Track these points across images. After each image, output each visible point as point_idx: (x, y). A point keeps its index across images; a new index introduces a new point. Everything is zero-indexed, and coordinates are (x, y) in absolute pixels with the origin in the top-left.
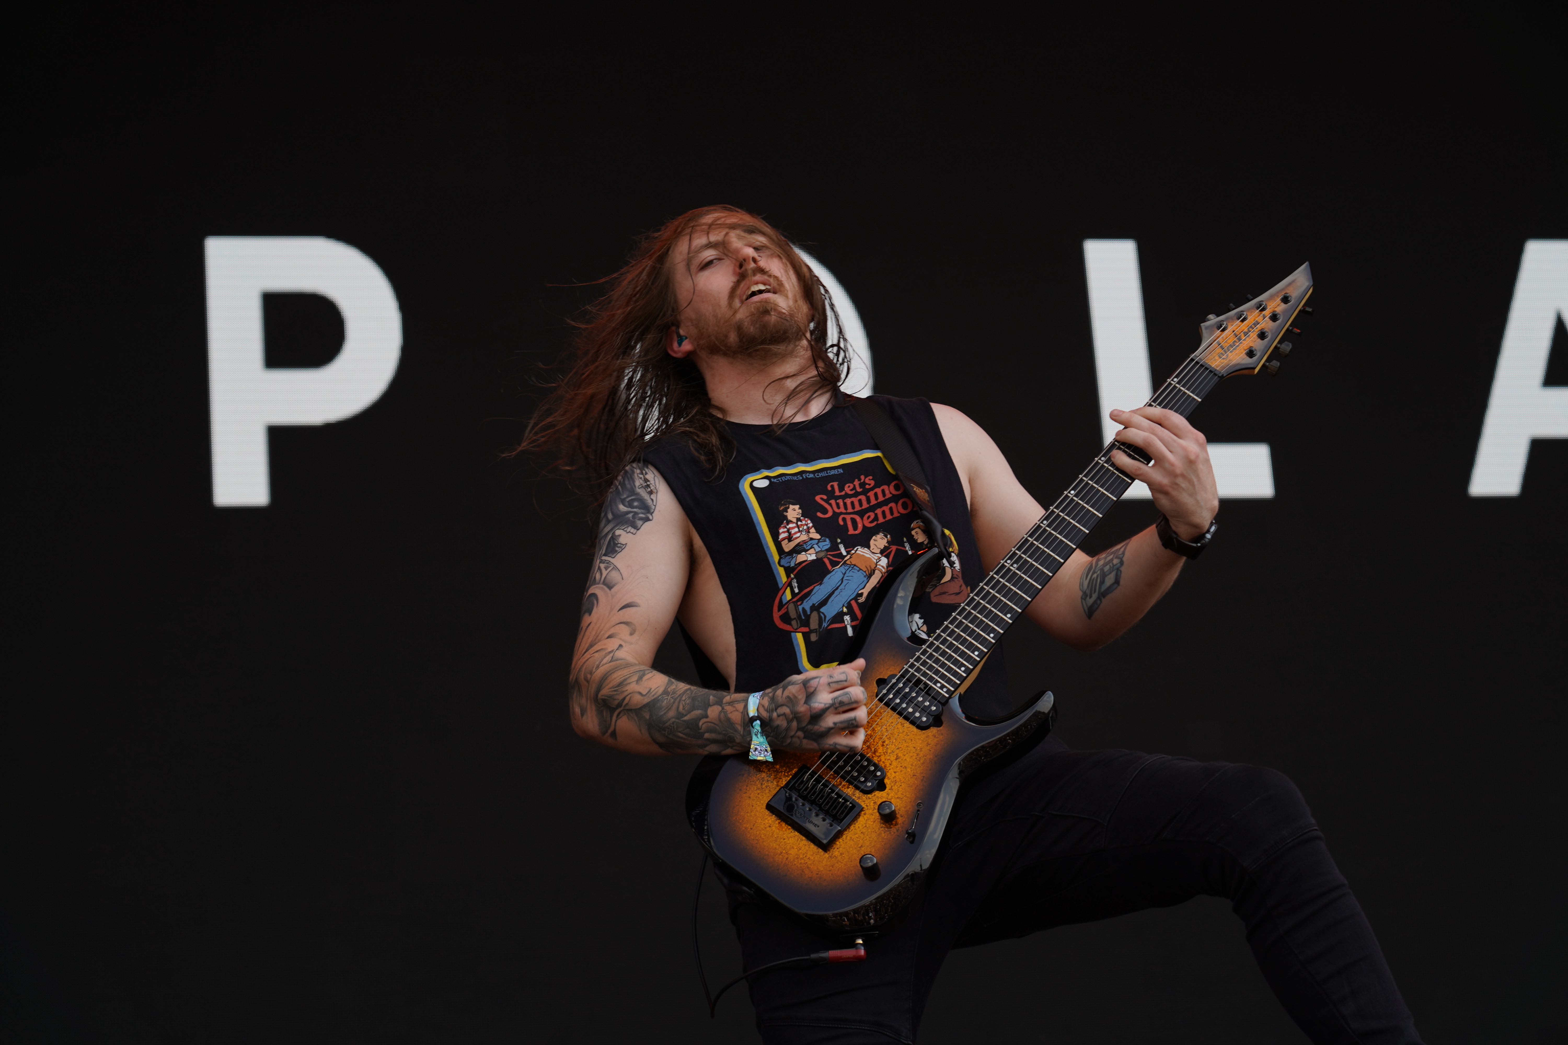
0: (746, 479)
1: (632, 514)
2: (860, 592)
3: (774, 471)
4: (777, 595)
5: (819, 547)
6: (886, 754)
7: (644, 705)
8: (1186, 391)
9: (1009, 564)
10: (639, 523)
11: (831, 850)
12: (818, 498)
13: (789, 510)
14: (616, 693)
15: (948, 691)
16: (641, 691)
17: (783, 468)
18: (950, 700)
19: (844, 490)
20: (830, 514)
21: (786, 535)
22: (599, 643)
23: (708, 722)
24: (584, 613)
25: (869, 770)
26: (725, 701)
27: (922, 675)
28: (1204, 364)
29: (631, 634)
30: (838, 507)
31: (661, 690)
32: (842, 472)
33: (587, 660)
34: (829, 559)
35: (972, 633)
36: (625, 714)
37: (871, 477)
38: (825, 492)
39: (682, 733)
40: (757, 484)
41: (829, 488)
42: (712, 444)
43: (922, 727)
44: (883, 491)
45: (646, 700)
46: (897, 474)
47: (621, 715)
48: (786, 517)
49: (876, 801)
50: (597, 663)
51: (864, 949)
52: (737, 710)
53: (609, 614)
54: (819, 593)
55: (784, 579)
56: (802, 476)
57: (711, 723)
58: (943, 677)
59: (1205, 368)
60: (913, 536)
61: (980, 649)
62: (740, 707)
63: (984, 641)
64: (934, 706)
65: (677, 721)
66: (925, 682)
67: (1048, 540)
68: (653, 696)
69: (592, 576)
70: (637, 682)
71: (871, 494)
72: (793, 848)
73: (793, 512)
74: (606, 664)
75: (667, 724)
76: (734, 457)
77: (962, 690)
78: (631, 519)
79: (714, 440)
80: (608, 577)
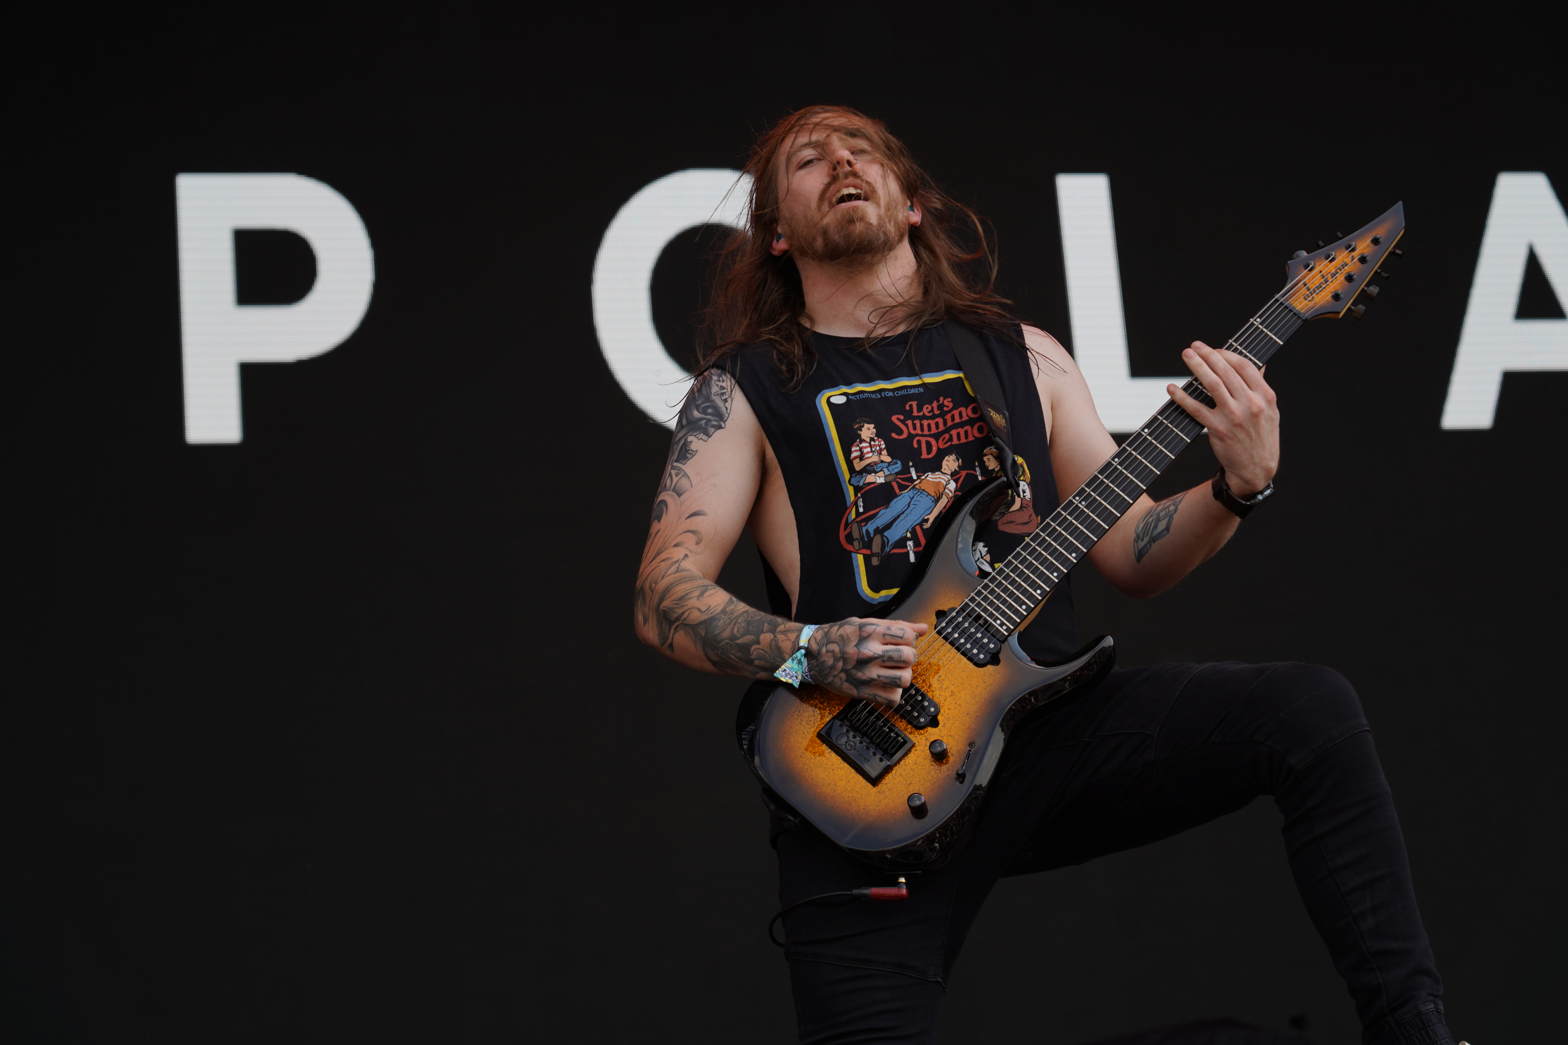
0: (824, 394)
1: (705, 421)
2: (926, 518)
3: (853, 388)
4: (845, 514)
5: (889, 470)
6: (941, 689)
7: (701, 622)
8: (1269, 333)
9: (1077, 501)
10: (711, 430)
11: (880, 785)
12: (894, 418)
13: (863, 429)
14: (677, 606)
15: (1008, 630)
16: (700, 607)
17: (863, 384)
18: (1009, 638)
19: (923, 411)
20: (905, 435)
21: (858, 453)
22: (666, 551)
23: (759, 649)
24: (654, 520)
25: (923, 705)
26: (778, 629)
27: (982, 611)
28: (1288, 306)
29: (697, 543)
30: (915, 428)
31: (720, 608)
32: (922, 391)
33: (654, 569)
34: (897, 482)
35: (1035, 571)
36: (682, 628)
37: (950, 400)
38: (902, 411)
39: (734, 656)
40: (834, 400)
41: (908, 408)
42: (794, 354)
43: (979, 665)
44: (960, 413)
45: (704, 617)
46: (976, 397)
47: (678, 629)
48: (859, 436)
49: (928, 737)
50: (663, 573)
51: (907, 888)
52: (789, 640)
53: (677, 522)
54: (884, 516)
55: (852, 498)
56: (881, 395)
57: (763, 650)
58: (1003, 614)
59: (1289, 310)
60: (985, 462)
61: (1043, 588)
62: (792, 636)
63: (1047, 580)
64: (993, 644)
65: (730, 642)
66: (985, 618)
67: (1120, 479)
68: (711, 613)
69: (663, 482)
70: (698, 597)
71: (948, 417)
72: (841, 780)
73: (868, 431)
74: (671, 574)
75: (721, 644)
76: (813, 370)
77: (1021, 628)
78: (704, 425)
79: (797, 350)
80: (678, 484)
